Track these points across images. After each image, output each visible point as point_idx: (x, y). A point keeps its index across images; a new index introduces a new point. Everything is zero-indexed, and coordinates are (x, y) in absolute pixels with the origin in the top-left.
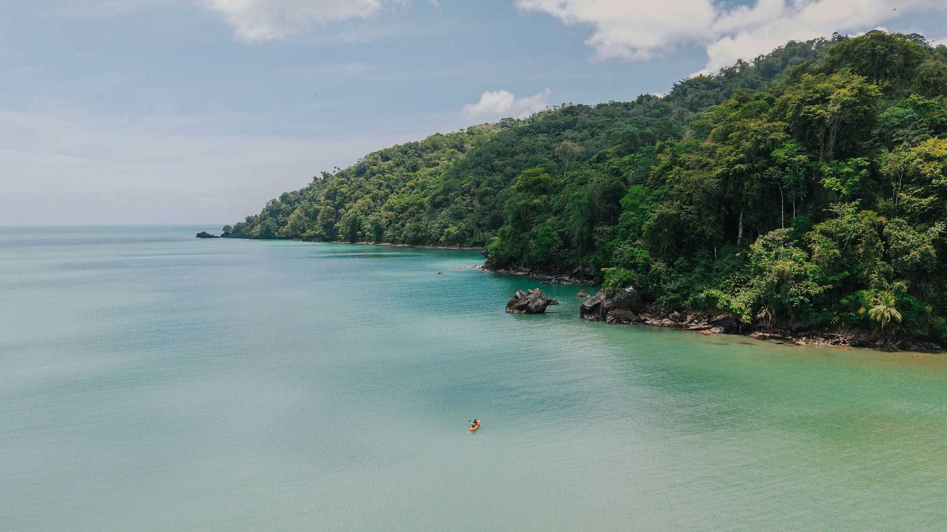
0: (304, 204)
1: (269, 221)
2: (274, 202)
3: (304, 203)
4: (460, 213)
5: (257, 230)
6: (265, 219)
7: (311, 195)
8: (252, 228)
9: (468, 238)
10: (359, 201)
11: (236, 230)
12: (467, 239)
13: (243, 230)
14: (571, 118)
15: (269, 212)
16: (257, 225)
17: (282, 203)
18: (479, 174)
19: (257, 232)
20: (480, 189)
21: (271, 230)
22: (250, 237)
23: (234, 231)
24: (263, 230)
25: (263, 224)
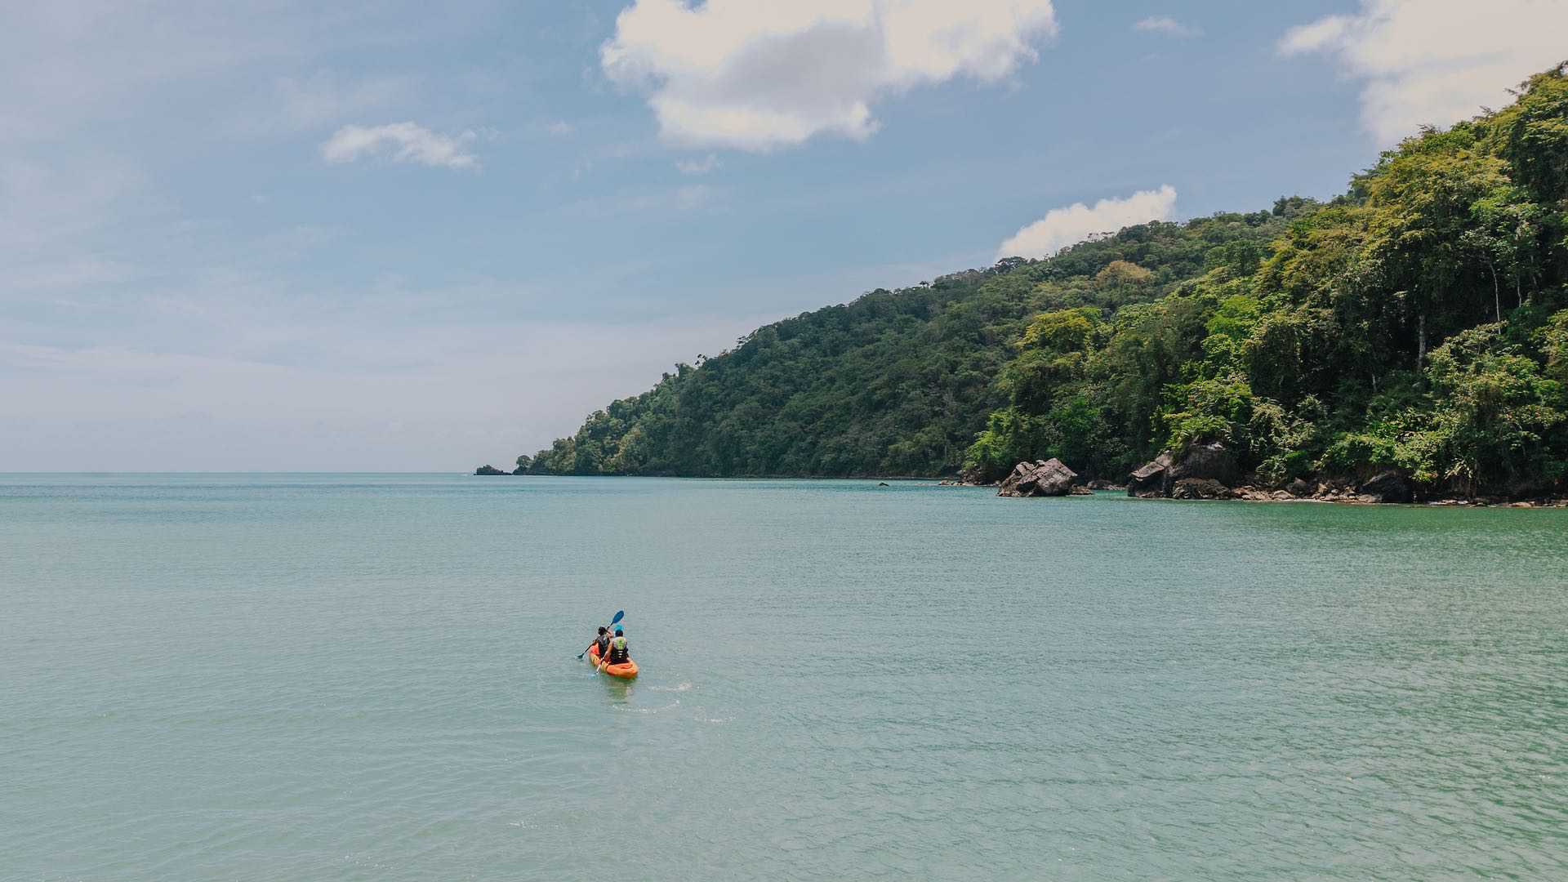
0: (646, 418)
1: (589, 446)
2: (599, 415)
3: (648, 417)
4: (919, 417)
5: (571, 461)
6: (584, 443)
7: (658, 404)
8: (564, 457)
9: (932, 460)
10: (737, 407)
11: (537, 462)
12: (932, 462)
13: (548, 463)
14: (1137, 245)
15: (590, 431)
16: (570, 453)
17: (612, 417)
18: (955, 350)
19: (571, 463)
20: (956, 375)
21: (592, 461)
22: (559, 472)
23: (534, 464)
24: (579, 461)
25: (580, 451)
